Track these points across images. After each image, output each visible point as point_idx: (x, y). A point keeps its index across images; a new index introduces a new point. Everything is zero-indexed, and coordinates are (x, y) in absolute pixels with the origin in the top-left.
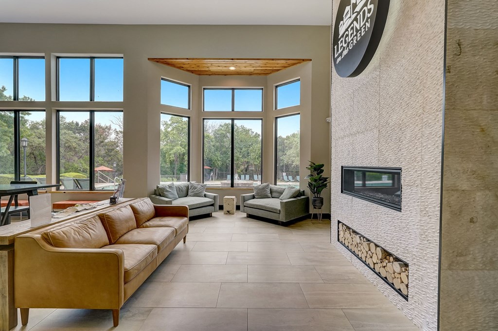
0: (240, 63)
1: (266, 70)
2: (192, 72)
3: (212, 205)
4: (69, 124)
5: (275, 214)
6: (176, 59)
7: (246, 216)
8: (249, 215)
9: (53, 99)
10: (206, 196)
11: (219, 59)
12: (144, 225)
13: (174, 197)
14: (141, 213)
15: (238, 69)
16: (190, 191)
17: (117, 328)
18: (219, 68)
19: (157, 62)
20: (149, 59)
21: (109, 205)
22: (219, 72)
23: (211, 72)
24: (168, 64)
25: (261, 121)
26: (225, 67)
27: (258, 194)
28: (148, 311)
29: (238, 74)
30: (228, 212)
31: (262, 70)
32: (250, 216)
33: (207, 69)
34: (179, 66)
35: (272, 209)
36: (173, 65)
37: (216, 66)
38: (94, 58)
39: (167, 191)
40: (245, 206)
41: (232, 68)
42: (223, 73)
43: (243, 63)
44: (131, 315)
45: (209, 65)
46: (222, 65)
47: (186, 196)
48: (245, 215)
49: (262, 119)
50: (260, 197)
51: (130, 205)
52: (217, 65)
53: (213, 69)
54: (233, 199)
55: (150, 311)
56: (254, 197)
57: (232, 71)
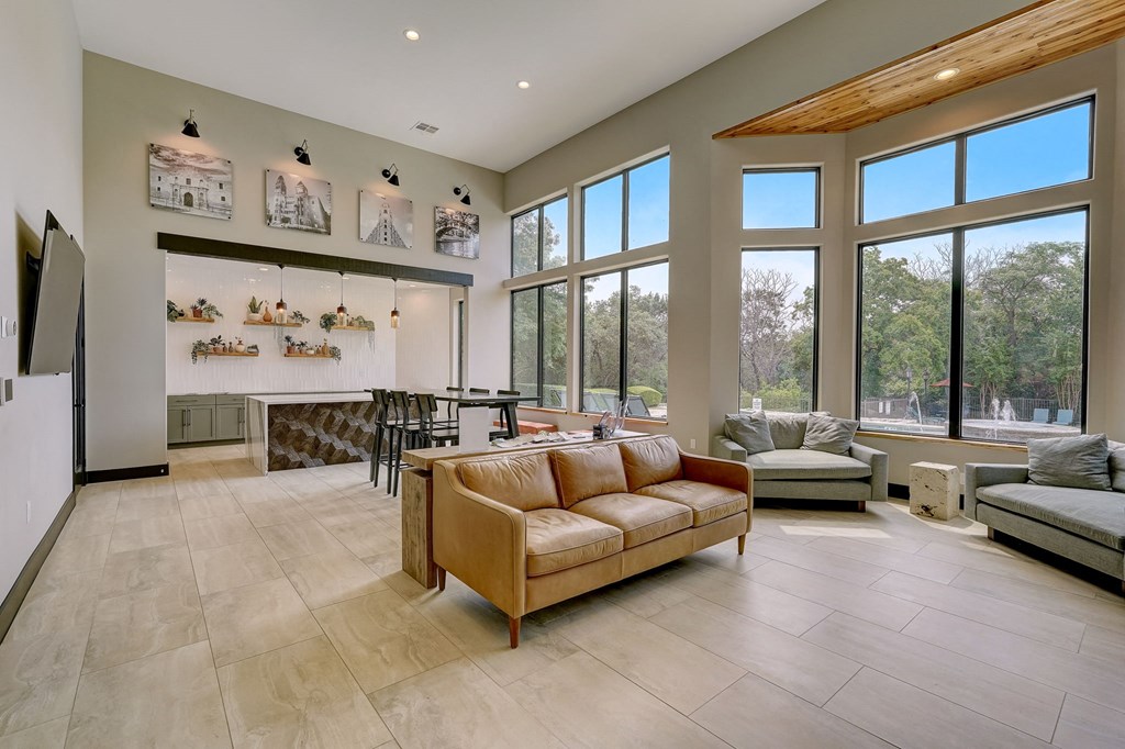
0: (968, 49)
1: (1101, 22)
2: (824, 129)
3: (867, 480)
4: (645, 299)
5: (1098, 548)
6: (771, 113)
7: (986, 534)
8: (996, 531)
9: (576, 260)
10: (855, 453)
11: (890, 65)
12: (644, 489)
13: (759, 445)
14: (640, 464)
15: (970, 68)
16: (808, 436)
17: (513, 651)
18: (898, 91)
19: (733, 135)
20: (714, 137)
21: (592, 439)
22: (907, 101)
23: (880, 110)
24: (757, 132)
25: (1084, 212)
26: (919, 79)
27: (1043, 469)
28: (570, 650)
29: (978, 84)
30: (927, 509)
31: (1078, 32)
32: (999, 538)
33: (864, 108)
34: (784, 126)
35: (1088, 528)
36: (771, 131)
37: (889, 88)
38: (628, 170)
39: (746, 430)
40: (979, 501)
41: (946, 74)
42: (920, 101)
43: (981, 43)
44: (544, 642)
45: (865, 94)
46: (905, 78)
47: (798, 448)
48: (981, 530)
49: (1087, 208)
50: (1052, 479)
51: (619, 445)
52: (890, 84)
53: (882, 99)
54: (944, 475)
55: (572, 651)
56: (1024, 478)
57: (950, 81)
